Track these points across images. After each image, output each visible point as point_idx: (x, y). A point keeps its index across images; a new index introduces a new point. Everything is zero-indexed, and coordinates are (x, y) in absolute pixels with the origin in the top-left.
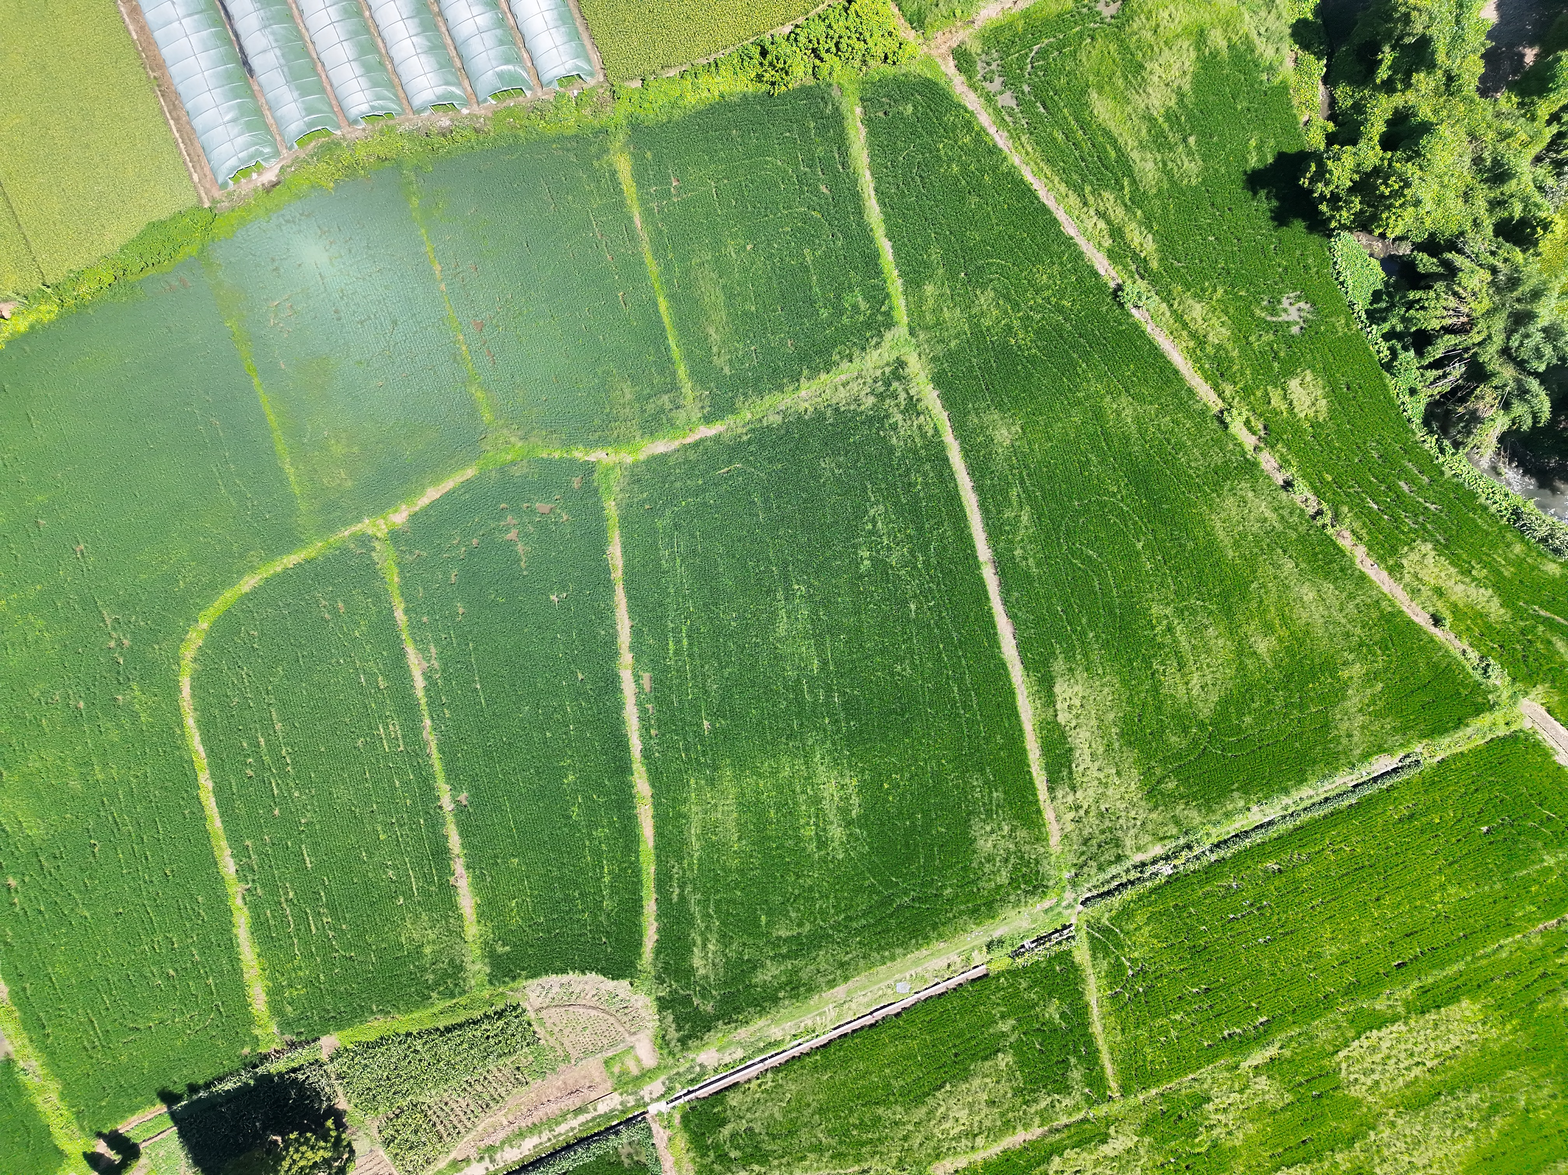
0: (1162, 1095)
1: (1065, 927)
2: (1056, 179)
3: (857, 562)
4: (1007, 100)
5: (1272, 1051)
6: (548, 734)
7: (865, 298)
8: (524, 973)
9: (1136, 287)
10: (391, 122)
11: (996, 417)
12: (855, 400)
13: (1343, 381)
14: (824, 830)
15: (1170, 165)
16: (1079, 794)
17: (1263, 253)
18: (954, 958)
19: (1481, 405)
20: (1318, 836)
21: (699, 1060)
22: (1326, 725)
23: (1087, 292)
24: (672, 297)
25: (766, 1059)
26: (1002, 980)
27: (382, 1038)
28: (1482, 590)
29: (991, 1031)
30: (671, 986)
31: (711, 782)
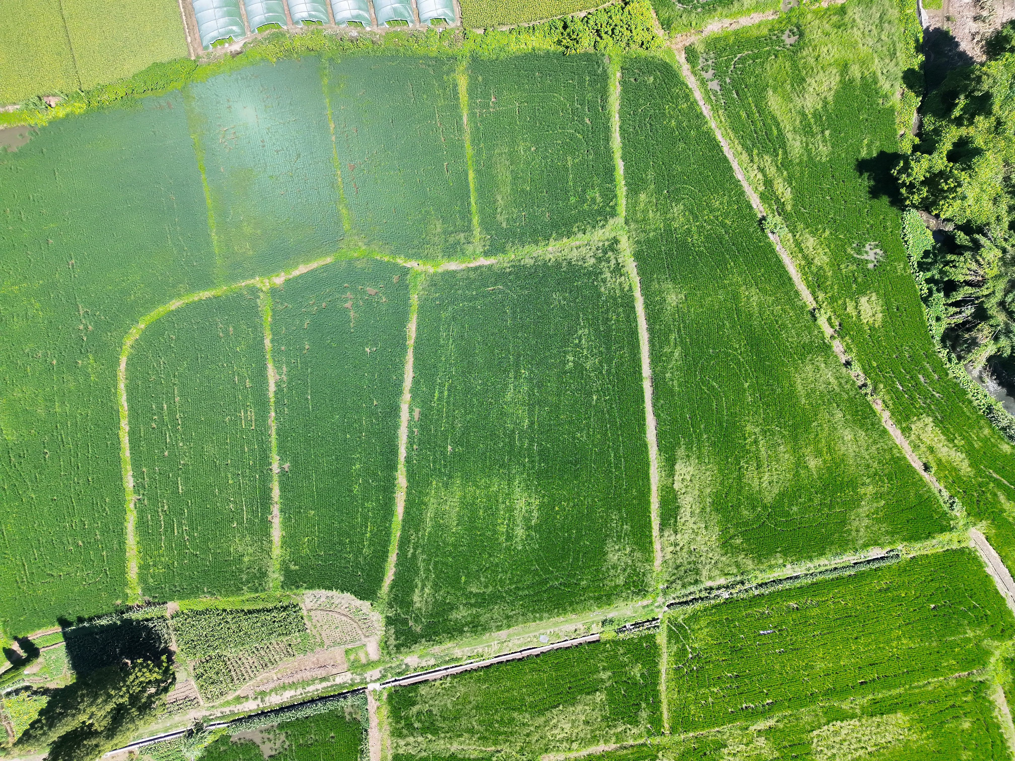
0: (696, 738)
1: (654, 619)
2: (736, 142)
3: (565, 363)
4: (714, 85)
5: (771, 723)
6: (348, 436)
7: (601, 195)
8: (305, 585)
9: (774, 220)
10: (320, 27)
11: (670, 286)
12: (583, 259)
13: (895, 304)
14: (513, 529)
15: (811, 146)
16: (679, 536)
17: (859, 212)
18: (580, 626)
19: (980, 335)
20: (826, 591)
21: (406, 661)
22: (844, 521)
23: (743, 217)
24: (478, 172)
25: (448, 668)
26: (608, 645)
27: (207, 610)
28: (959, 454)
29: (595, 677)
30: (396, 611)
31: (446, 485)
